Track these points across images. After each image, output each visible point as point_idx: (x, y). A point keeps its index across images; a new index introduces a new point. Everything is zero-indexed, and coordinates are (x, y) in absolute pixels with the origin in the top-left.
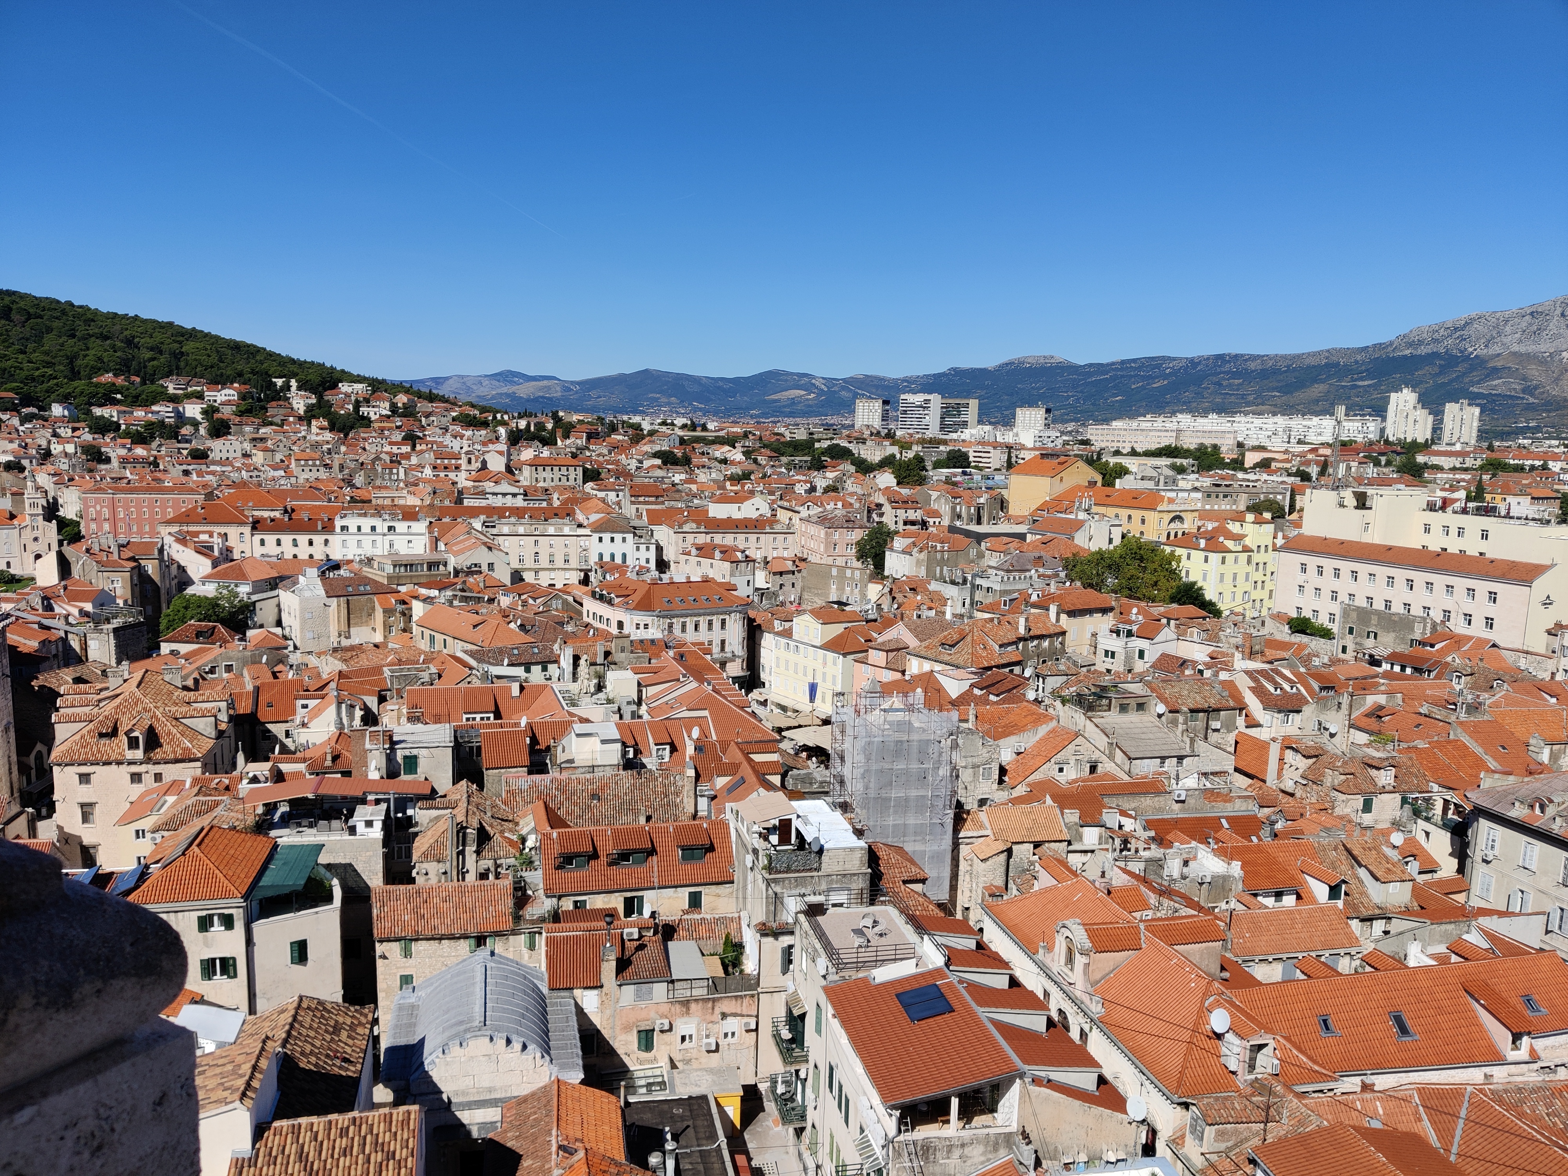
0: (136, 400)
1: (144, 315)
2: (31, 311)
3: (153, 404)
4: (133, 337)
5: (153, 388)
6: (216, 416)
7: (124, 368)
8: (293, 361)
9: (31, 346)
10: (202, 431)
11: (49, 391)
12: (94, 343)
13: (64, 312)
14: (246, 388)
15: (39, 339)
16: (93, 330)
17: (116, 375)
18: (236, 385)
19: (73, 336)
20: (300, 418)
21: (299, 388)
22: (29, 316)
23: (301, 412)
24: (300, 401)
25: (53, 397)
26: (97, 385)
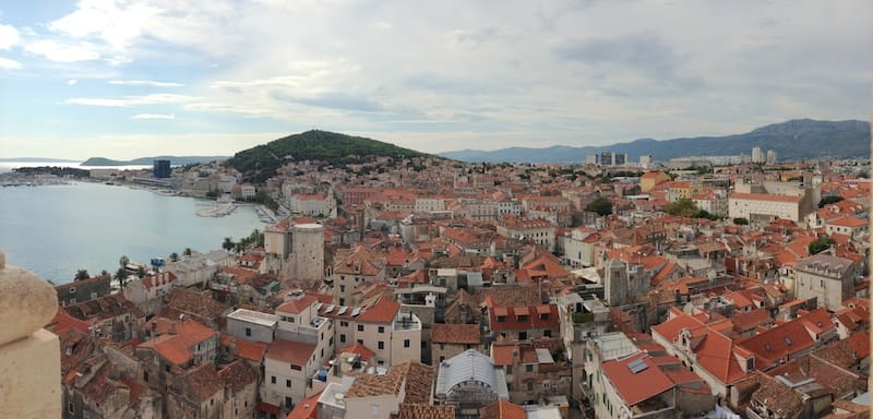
0: (358, 163)
2: (332, 137)
3: (363, 163)
4: (359, 143)
5: (364, 158)
6: (381, 167)
8: (403, 149)
12: (348, 146)
13: (341, 137)
16: (348, 142)
17: (354, 155)
18: (387, 157)
21: (405, 158)
23: (406, 165)
24: (405, 162)
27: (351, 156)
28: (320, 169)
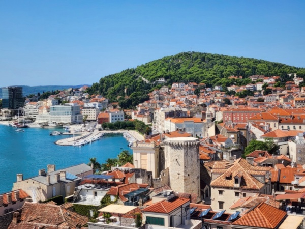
0: (241, 84)
1: (245, 57)
2: (211, 58)
3: (246, 84)
4: (241, 64)
5: (246, 79)
6: (267, 88)
7: (238, 73)
8: (295, 68)
9: (210, 69)
10: (262, 93)
11: (214, 82)
12: (229, 67)
13: (220, 58)
14: (277, 78)
15: (212, 66)
16: (228, 62)
17: (235, 76)
18: (275, 77)
19: (222, 65)
20: (298, 87)
21: (297, 77)
22: (210, 59)
23: (298, 85)
24: (297, 81)
25: (216, 84)
26: (229, 79)
27: (232, 77)
28: (197, 92)
